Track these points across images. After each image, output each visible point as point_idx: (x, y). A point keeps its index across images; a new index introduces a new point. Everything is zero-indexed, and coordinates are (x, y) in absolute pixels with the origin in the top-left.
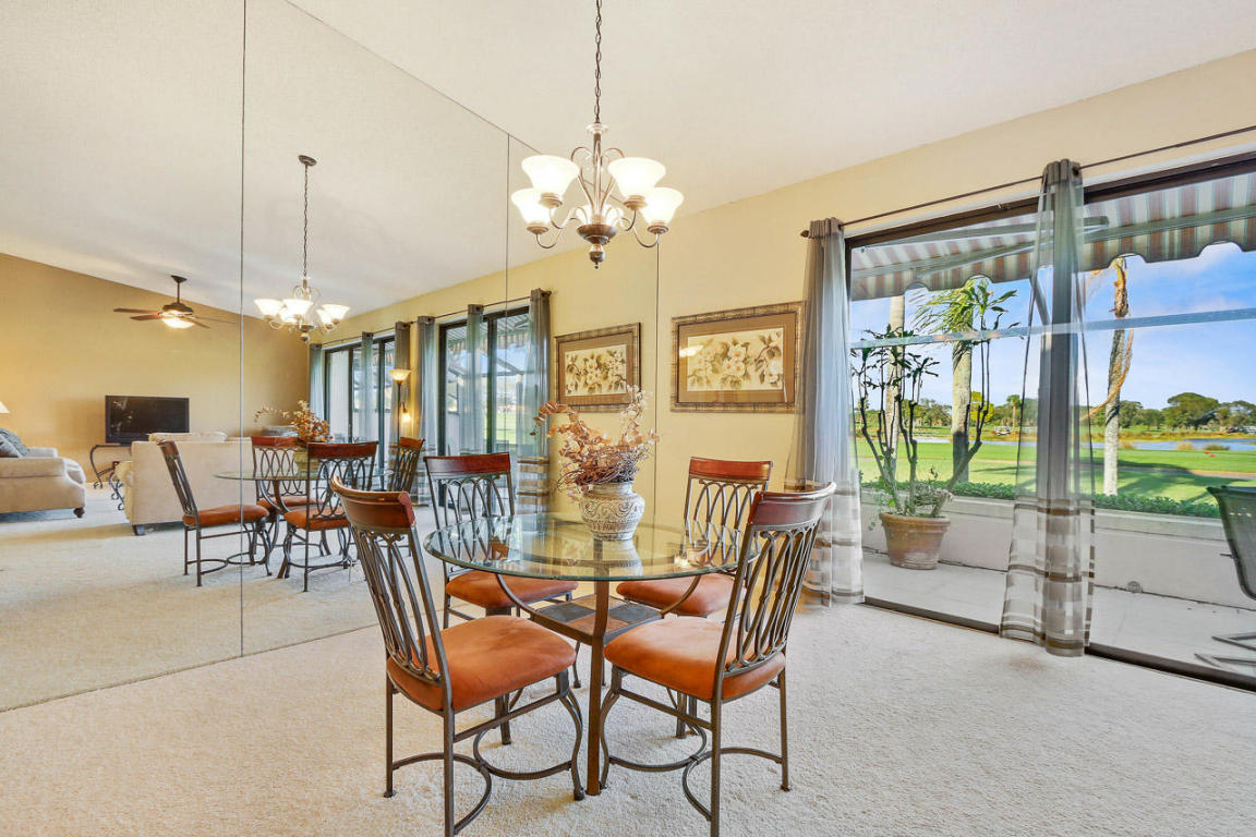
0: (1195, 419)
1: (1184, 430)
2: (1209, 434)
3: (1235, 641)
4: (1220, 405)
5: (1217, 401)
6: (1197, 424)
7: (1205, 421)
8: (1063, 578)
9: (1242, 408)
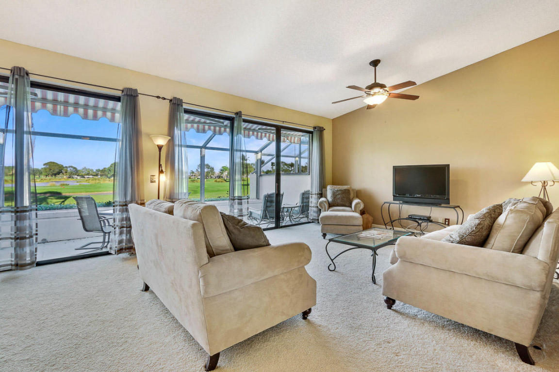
0: (55, 173)
1: (50, 177)
2: (60, 179)
3: (82, 248)
4: (64, 167)
5: (62, 166)
6: (55, 175)
7: (59, 173)
8: (25, 238)
9: (72, 169)
